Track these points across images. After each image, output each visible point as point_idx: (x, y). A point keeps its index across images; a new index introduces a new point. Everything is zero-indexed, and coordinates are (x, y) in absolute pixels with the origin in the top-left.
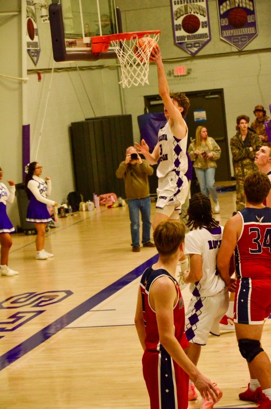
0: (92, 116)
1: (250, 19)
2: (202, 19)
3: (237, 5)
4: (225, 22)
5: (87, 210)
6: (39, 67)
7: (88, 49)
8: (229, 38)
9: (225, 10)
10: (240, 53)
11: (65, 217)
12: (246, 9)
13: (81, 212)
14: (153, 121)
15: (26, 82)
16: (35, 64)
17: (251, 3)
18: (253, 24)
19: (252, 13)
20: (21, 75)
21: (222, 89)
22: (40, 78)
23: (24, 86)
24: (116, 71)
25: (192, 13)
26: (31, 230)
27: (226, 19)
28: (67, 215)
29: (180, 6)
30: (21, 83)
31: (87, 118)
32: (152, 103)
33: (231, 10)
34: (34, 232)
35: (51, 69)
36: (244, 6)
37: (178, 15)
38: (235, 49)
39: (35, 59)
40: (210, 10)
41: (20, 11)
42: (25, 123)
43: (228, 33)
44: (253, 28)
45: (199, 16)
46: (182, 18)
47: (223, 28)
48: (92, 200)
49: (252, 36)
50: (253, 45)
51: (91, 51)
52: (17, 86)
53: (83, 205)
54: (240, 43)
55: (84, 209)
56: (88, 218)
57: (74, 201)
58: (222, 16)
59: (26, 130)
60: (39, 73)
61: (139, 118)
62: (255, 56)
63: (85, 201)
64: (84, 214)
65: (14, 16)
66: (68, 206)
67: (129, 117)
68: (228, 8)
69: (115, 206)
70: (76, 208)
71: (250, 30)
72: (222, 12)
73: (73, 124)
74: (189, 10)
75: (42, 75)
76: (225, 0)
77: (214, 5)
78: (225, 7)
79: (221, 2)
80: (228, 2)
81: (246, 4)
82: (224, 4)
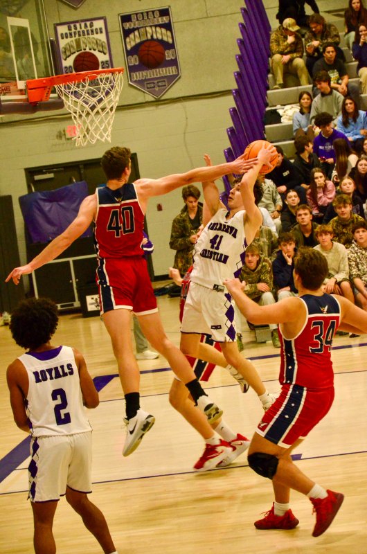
1: (169, 55)
2: (102, 58)
3: (149, 37)
4: (134, 61)
7: (24, 97)
8: (141, 82)
9: (133, 44)
10: (158, 102)
12: (162, 42)
14: (42, 203)
17: (169, 33)
18: (174, 62)
19: (172, 46)
21: (137, 156)
25: (88, 50)
27: (136, 56)
29: (69, 40)
32: (37, 178)
33: (141, 43)
36: (160, 37)
37: (68, 53)
38: (150, 98)
40: (112, 45)
43: (139, 75)
44: (174, 68)
45: (96, 53)
46: (73, 57)
47: (132, 69)
49: (172, 79)
50: (175, 91)
51: (27, 100)
54: (157, 89)
58: (130, 53)
61: (22, 200)
62: (178, 105)
67: (8, 199)
68: (138, 41)
71: (170, 71)
72: (129, 48)
74: (83, 46)
76: (133, 30)
77: (117, 38)
78: (134, 40)
79: (127, 33)
80: (136, 33)
81: (161, 34)
82: (132, 36)
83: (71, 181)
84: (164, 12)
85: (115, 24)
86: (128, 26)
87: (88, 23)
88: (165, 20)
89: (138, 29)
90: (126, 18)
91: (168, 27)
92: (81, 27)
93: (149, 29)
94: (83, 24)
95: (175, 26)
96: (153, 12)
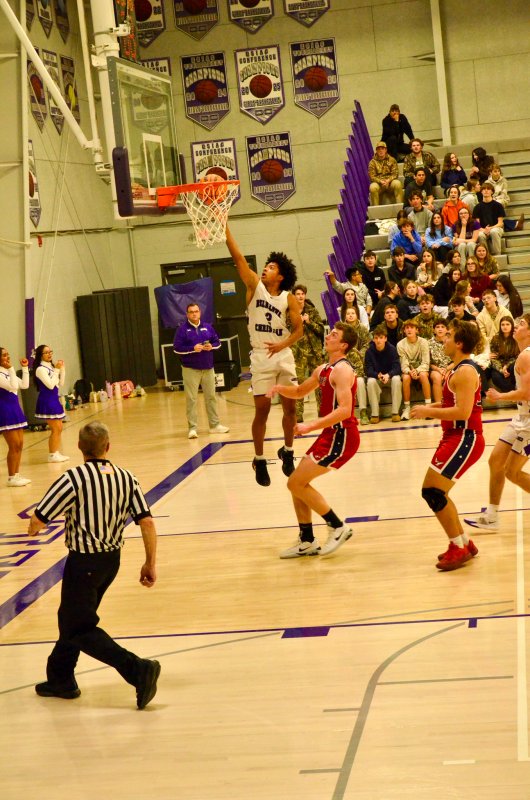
0: (100, 289)
1: (287, 173)
3: (270, 157)
4: (257, 176)
5: (99, 401)
6: (39, 229)
7: (154, 202)
8: (262, 195)
9: (257, 162)
10: (276, 212)
11: (74, 409)
12: (281, 162)
13: (91, 404)
14: (173, 294)
15: (28, 246)
16: (36, 226)
17: (287, 154)
18: (291, 179)
19: (289, 165)
20: (23, 239)
21: (254, 256)
22: (40, 243)
23: (27, 251)
24: (126, 235)
26: (38, 425)
27: (258, 173)
28: (76, 407)
29: (202, 157)
30: (23, 248)
31: (95, 290)
32: (170, 272)
33: (264, 162)
34: (41, 427)
35: (54, 232)
36: (279, 157)
38: (268, 209)
39: (35, 219)
40: (239, 162)
41: (22, 162)
42: (29, 297)
43: (261, 189)
44: (291, 184)
47: (255, 184)
48: (105, 389)
49: (289, 193)
50: (290, 204)
51: (157, 204)
52: (18, 252)
53: (94, 395)
54: (275, 201)
55: (96, 400)
56: (100, 412)
57: (83, 391)
58: (253, 170)
59: (29, 305)
60: (39, 236)
61: (157, 291)
62: (293, 216)
63: (96, 390)
64: (95, 406)
65: (14, 167)
66: (77, 397)
67: (145, 290)
68: (261, 160)
69: (132, 395)
70: (86, 400)
71: (287, 186)
72: (253, 165)
73: (78, 298)
74: (214, 162)
75: (43, 239)
76: (256, 151)
77: (243, 156)
78: (257, 159)
79: (252, 153)
80: (260, 153)
81: (281, 155)
82: (256, 155)
83: (199, 275)
84: (284, 136)
85: (242, 145)
86: (252, 147)
87: (219, 143)
88: (285, 142)
89: (261, 150)
90: (252, 140)
91: (287, 149)
92: (213, 146)
93: (270, 150)
94: (215, 144)
95: (293, 149)
96: (275, 136)
